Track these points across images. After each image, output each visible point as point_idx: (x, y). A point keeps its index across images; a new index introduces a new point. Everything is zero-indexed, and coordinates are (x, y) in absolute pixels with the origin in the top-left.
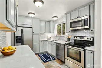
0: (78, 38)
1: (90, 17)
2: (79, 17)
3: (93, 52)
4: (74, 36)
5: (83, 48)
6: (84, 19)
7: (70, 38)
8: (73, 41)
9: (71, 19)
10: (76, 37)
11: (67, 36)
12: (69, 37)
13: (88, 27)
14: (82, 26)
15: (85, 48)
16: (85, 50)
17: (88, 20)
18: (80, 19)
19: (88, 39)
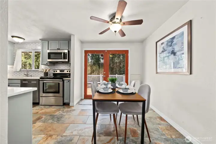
0: (58, 72)
1: (69, 51)
2: (59, 49)
3: (69, 81)
4: (54, 69)
5: (61, 79)
6: (64, 52)
7: (47, 73)
8: (52, 76)
9: (49, 49)
10: (55, 71)
11: (43, 69)
12: (46, 70)
13: (67, 60)
14: (62, 59)
15: (64, 79)
16: (63, 81)
17: (67, 54)
18: (59, 51)
19: (67, 71)
